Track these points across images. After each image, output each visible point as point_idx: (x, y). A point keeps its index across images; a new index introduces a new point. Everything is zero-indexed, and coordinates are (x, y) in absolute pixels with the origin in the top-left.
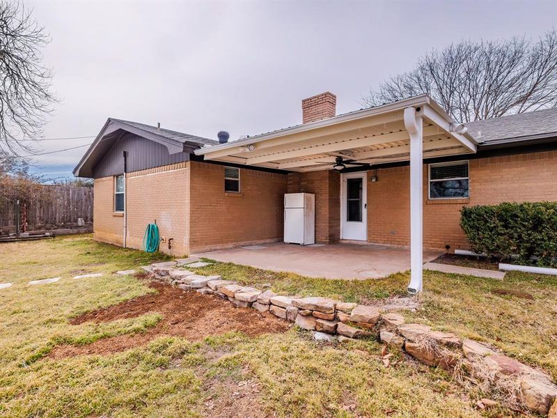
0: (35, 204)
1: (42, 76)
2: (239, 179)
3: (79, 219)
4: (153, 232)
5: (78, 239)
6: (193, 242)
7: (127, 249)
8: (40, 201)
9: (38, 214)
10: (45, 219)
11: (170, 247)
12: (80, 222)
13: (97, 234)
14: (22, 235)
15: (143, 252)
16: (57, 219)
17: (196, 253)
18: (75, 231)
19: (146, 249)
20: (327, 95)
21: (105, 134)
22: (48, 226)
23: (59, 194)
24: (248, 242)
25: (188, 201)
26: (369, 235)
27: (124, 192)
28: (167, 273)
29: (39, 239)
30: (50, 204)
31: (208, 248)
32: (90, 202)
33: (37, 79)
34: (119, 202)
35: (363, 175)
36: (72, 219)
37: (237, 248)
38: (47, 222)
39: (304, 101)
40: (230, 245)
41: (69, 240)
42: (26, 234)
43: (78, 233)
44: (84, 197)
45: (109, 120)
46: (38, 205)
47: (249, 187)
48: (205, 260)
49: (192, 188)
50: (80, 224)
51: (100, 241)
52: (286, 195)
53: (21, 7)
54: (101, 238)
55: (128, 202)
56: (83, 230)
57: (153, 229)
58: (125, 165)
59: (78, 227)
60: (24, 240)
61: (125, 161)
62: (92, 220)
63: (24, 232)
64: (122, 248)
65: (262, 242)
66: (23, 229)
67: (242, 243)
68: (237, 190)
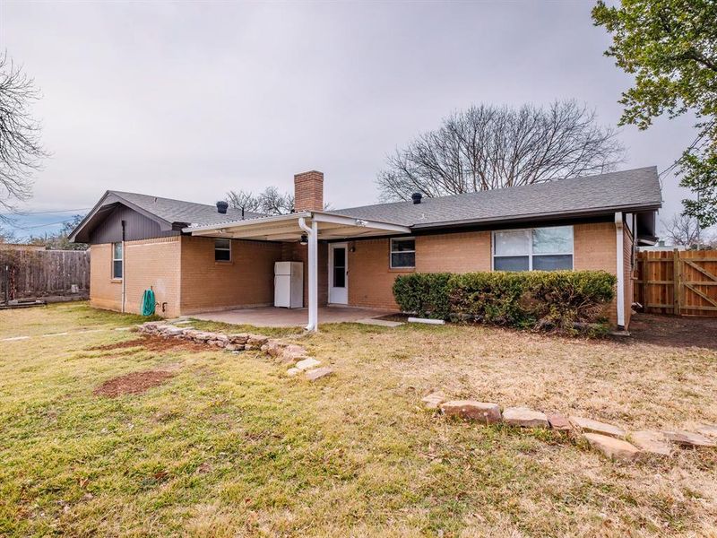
0: (25, 271)
1: (29, 128)
2: (230, 249)
3: (73, 286)
4: (149, 298)
5: (73, 306)
6: (184, 306)
7: (125, 314)
8: (30, 267)
9: (27, 280)
10: (36, 286)
11: (164, 311)
12: (74, 288)
13: (94, 301)
14: (11, 302)
15: (140, 316)
16: (49, 285)
17: (186, 315)
18: (69, 298)
19: (142, 314)
20: (314, 173)
21: (104, 204)
22: (39, 293)
23: (51, 259)
24: (239, 306)
25: (179, 269)
26: (349, 299)
27: (122, 260)
28: (155, 327)
29: (30, 306)
30: (40, 270)
31: (198, 310)
32: (85, 266)
33: (23, 131)
34: (118, 269)
35: (344, 245)
36: (65, 286)
37: (227, 311)
38: (37, 289)
39: (295, 176)
40: (221, 309)
41: (64, 307)
42: (15, 302)
43: (72, 301)
44: (78, 263)
45: (108, 192)
46: (28, 271)
47: (240, 257)
48: (191, 319)
49: (182, 259)
50: (74, 291)
51: (97, 307)
52: (277, 263)
53: (9, 60)
54: (98, 305)
55: (126, 269)
56: (76, 297)
57: (149, 295)
58: (124, 233)
59: (71, 294)
60: (14, 307)
61: (124, 230)
62: (88, 287)
63: (12, 299)
64: (120, 313)
65: (254, 306)
66: (12, 296)
67: (233, 307)
68: (229, 259)
